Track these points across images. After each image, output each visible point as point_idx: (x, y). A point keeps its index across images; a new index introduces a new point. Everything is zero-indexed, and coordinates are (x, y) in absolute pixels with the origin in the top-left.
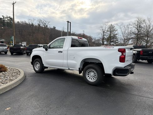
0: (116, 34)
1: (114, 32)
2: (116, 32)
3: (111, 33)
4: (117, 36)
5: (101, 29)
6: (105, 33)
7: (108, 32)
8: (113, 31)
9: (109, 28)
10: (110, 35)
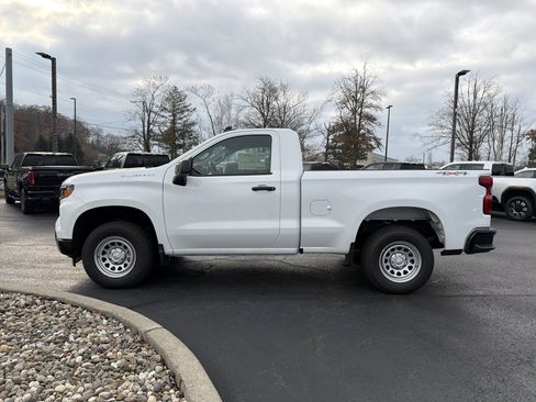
0: (193, 124)
1: (186, 114)
2: (193, 117)
3: (174, 115)
4: (196, 128)
5: (139, 98)
6: (152, 115)
7: (167, 114)
8: (182, 112)
9: (167, 99)
10: (173, 122)
